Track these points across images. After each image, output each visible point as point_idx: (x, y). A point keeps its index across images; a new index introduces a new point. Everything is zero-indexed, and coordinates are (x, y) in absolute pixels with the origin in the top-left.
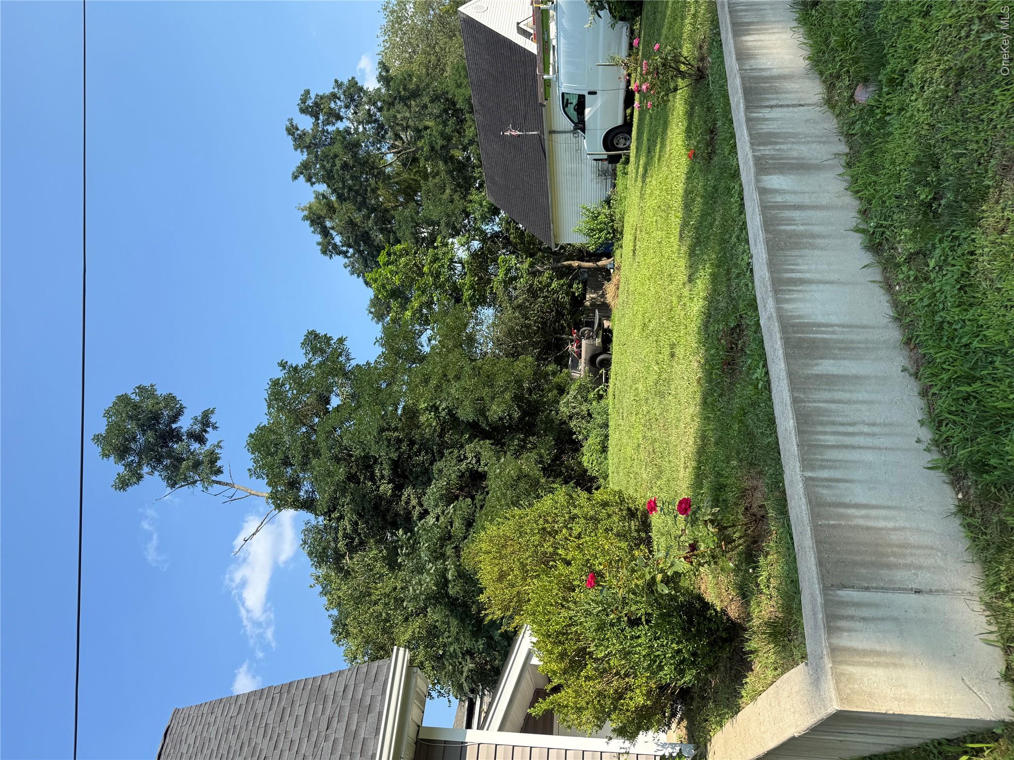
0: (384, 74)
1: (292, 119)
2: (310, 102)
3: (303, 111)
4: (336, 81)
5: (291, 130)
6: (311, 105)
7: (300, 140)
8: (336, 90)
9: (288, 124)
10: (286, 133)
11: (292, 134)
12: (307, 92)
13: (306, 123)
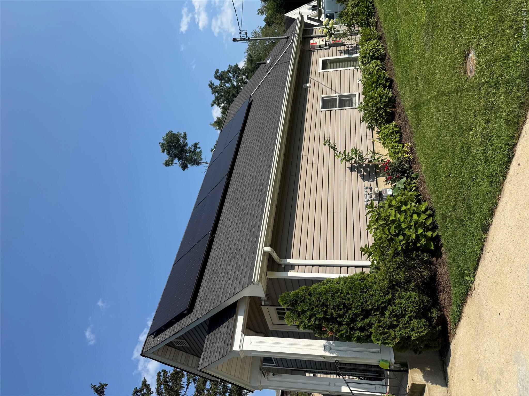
0: (250, 58)
1: (211, 81)
2: (219, 74)
3: (216, 78)
4: (229, 66)
5: (211, 85)
6: (219, 75)
7: (214, 90)
8: (229, 69)
9: (210, 83)
10: (209, 86)
11: (211, 87)
12: (218, 70)
13: (217, 83)
